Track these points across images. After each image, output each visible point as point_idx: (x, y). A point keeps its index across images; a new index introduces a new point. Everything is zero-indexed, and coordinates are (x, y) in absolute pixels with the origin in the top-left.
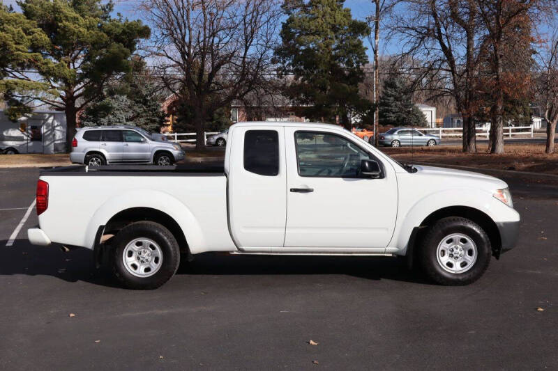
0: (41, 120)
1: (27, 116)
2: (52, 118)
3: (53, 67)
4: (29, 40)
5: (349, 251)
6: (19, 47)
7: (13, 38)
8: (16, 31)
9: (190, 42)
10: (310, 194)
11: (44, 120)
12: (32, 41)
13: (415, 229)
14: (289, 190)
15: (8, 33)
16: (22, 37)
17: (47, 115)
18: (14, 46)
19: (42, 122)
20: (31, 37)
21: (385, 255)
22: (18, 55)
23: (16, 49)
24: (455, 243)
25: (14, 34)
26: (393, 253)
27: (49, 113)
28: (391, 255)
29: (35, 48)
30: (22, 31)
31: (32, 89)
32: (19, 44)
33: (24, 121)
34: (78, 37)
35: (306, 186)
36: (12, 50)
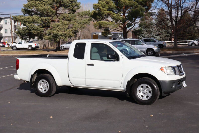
0: (116, 36)
1: (112, 35)
2: (120, 35)
3: (115, 16)
4: (108, 6)
5: (109, 88)
6: (104, 9)
7: (102, 6)
8: (103, 3)
9: (171, 3)
10: (93, 66)
11: (118, 36)
12: (109, 6)
13: (128, 81)
14: (86, 65)
15: (100, 4)
16: (105, 5)
17: (119, 34)
18: (102, 9)
19: (117, 37)
20: (108, 5)
21: (121, 91)
22: (103, 12)
23: (103, 9)
24: (144, 88)
25: (102, 4)
26: (124, 90)
27: (119, 33)
28: (123, 91)
29: (110, 9)
30: (105, 3)
31: (108, 25)
32: (104, 8)
33: (111, 36)
34: (125, 4)
35: (92, 63)
36: (101, 10)
